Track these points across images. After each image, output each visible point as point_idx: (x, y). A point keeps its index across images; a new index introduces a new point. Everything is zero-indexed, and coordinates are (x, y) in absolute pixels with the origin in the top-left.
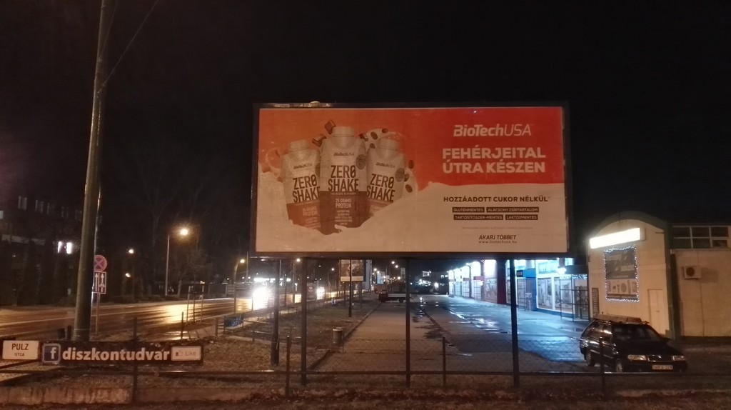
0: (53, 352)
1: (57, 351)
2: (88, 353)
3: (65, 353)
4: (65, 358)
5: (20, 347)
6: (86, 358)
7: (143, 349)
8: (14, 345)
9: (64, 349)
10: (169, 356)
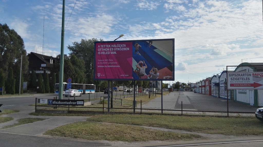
0: (51, 102)
2: (58, 102)
5: (44, 101)
6: (58, 103)
7: (71, 101)
9: (53, 101)
10: (76, 103)
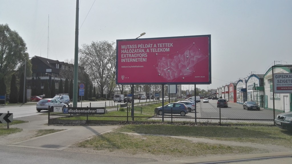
0: (66, 110)
1: (67, 110)
3: (69, 110)
4: (69, 112)
5: (58, 109)
7: (89, 109)
8: (56, 108)
9: (69, 109)
10: (96, 111)
